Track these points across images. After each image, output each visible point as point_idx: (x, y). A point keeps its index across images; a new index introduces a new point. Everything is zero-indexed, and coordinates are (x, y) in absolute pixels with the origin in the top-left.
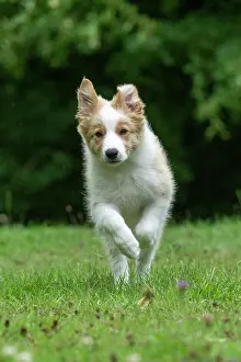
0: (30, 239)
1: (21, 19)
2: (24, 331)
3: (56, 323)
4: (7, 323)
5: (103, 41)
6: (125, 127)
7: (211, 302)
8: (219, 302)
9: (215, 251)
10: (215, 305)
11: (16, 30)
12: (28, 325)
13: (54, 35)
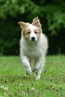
0: (8, 59)
1: (5, 6)
2: (6, 82)
3: (14, 80)
4: (2, 80)
5: (26, 11)
6: (37, 31)
7: (52, 75)
8: (54, 75)
9: (53, 62)
10: (53, 76)
11: (4, 8)
12: (7, 81)
13: (13, 9)
